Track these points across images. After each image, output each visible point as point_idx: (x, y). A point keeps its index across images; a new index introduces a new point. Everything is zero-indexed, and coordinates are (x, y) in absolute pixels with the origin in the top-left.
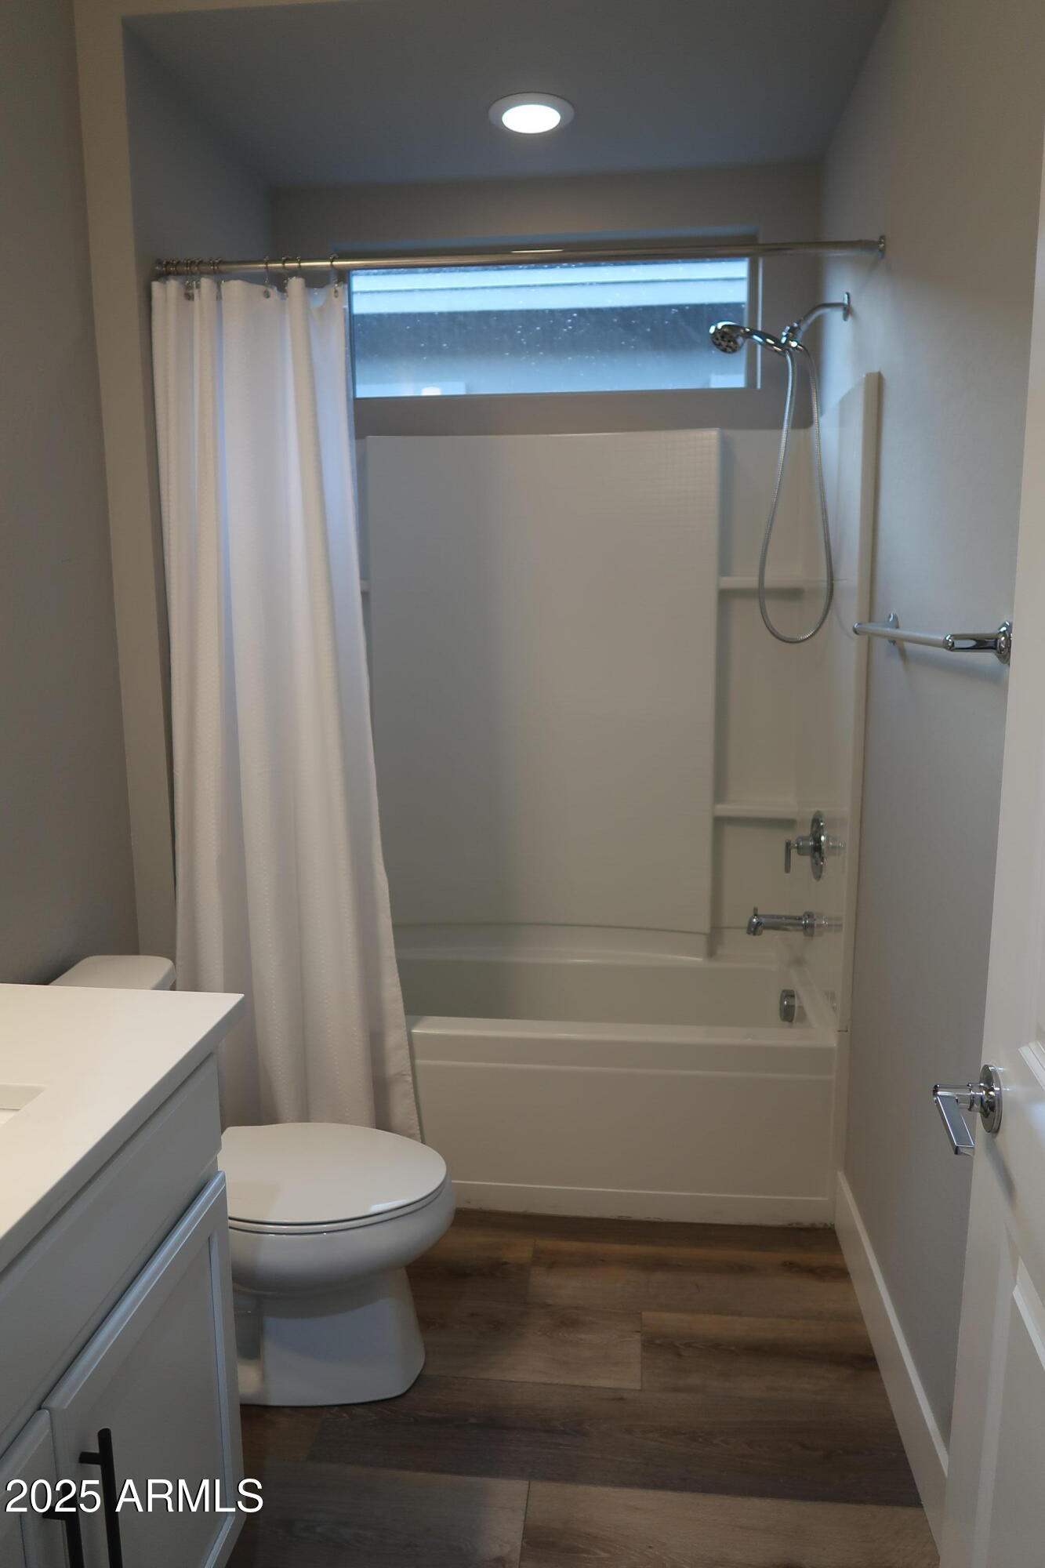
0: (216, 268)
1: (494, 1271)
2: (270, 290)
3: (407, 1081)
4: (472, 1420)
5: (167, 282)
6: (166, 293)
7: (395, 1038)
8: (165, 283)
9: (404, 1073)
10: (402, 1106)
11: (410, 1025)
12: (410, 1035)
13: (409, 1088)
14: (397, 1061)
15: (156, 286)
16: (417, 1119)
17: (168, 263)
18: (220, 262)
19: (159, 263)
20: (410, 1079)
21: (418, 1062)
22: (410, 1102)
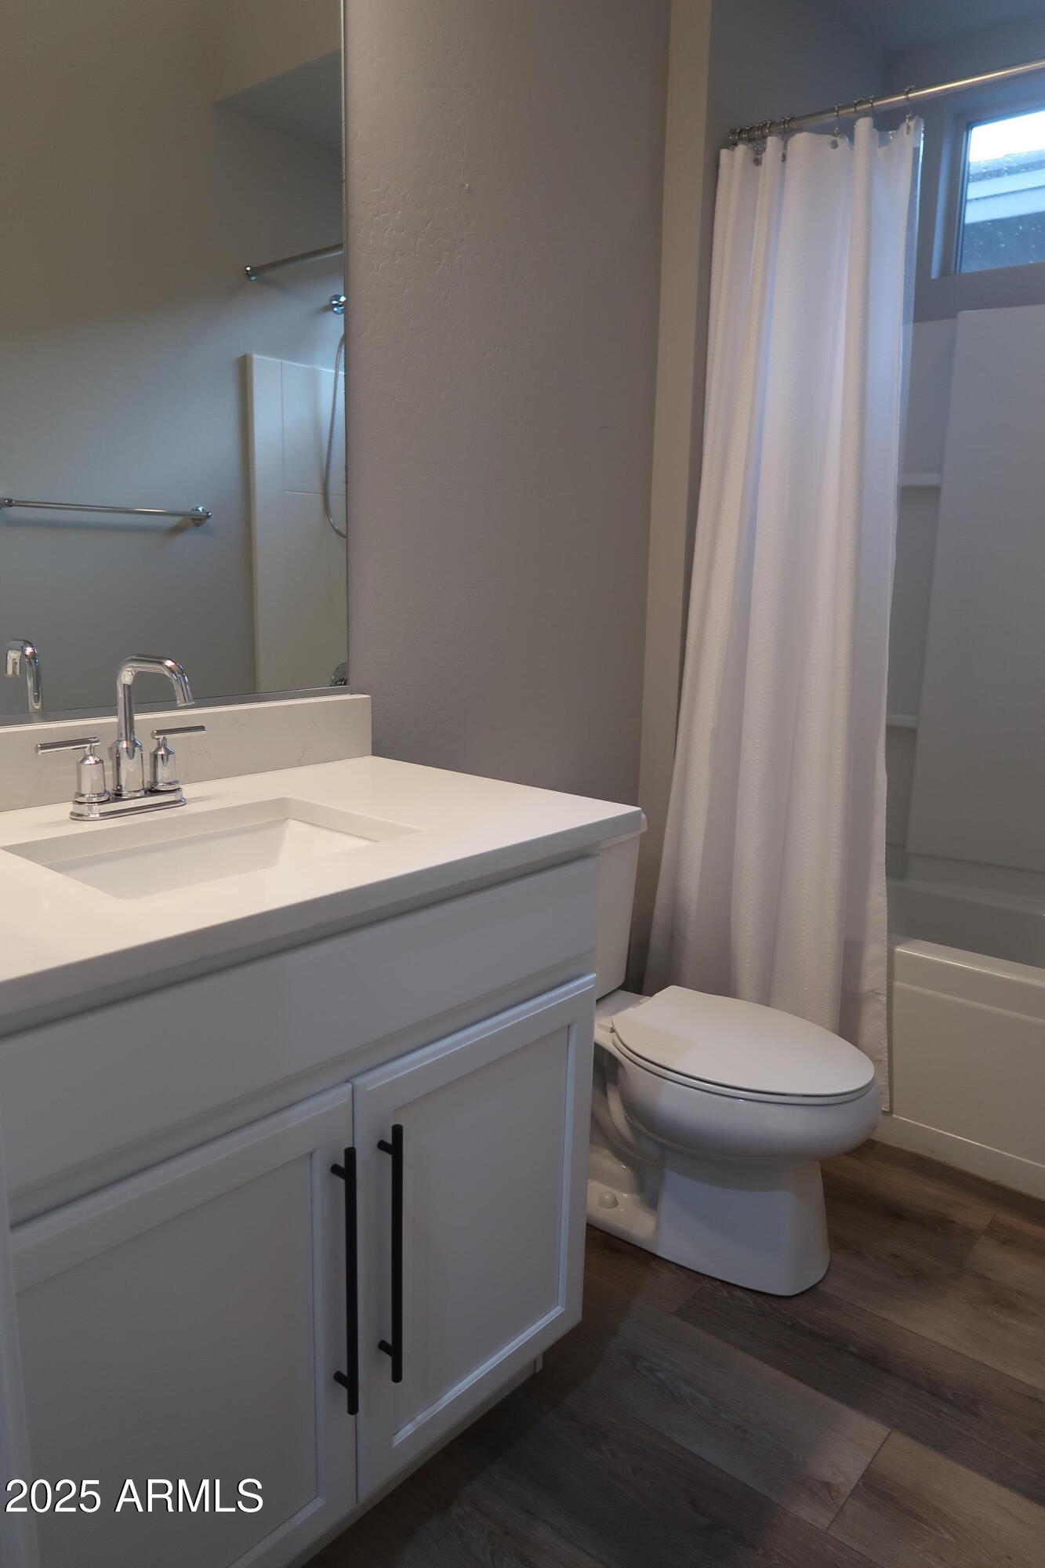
0: (786, 126)
1: (936, 1224)
2: (839, 140)
3: (880, 1001)
4: (852, 1349)
5: (736, 148)
6: (734, 159)
7: (875, 951)
8: (733, 150)
9: (879, 991)
10: (873, 1025)
11: (892, 943)
12: (891, 956)
13: (881, 1008)
14: (873, 977)
15: (724, 153)
16: (886, 1044)
17: (741, 131)
18: (792, 118)
19: (733, 132)
20: (884, 999)
21: (897, 984)
22: (881, 1024)
